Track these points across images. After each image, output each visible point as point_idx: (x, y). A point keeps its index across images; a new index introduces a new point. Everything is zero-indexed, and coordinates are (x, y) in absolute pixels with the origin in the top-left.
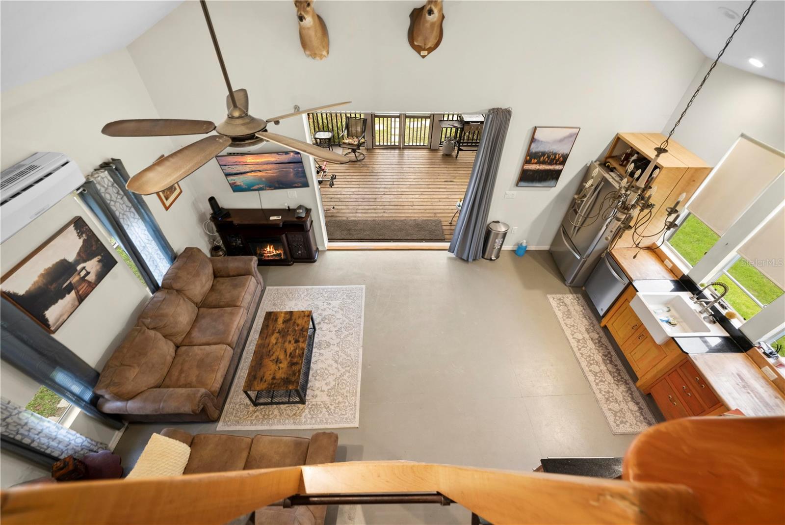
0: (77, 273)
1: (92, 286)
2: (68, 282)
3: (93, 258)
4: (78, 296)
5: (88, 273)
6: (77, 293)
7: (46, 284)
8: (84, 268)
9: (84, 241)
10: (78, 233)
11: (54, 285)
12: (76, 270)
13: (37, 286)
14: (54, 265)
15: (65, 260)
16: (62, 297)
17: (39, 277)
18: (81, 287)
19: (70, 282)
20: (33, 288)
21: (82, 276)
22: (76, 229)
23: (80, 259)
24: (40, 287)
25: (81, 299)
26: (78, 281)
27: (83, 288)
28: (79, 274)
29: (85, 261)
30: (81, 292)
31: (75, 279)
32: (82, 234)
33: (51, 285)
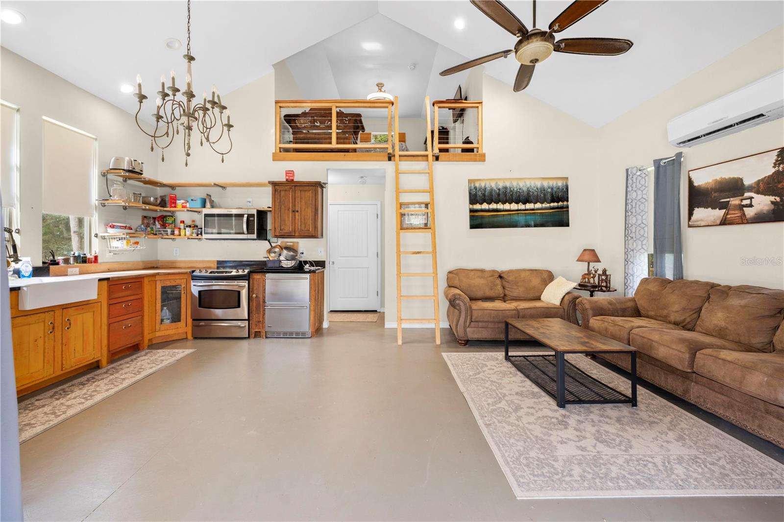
0: (741, 198)
1: (743, 220)
2: (728, 200)
3: (769, 195)
4: (724, 218)
5: (751, 206)
6: (726, 214)
7: (712, 189)
8: (751, 198)
9: (777, 173)
10: (777, 161)
11: (716, 194)
12: (743, 195)
13: (706, 186)
14: (730, 178)
15: (742, 180)
16: (714, 208)
17: (713, 180)
18: (733, 212)
19: (729, 201)
20: (704, 186)
21: (742, 204)
22: (778, 156)
23: (754, 187)
24: (708, 188)
25: (724, 222)
26: (735, 206)
27: (734, 214)
28: (742, 200)
29: (758, 192)
30: (729, 216)
31: (734, 201)
32: (779, 164)
33: (715, 192)
